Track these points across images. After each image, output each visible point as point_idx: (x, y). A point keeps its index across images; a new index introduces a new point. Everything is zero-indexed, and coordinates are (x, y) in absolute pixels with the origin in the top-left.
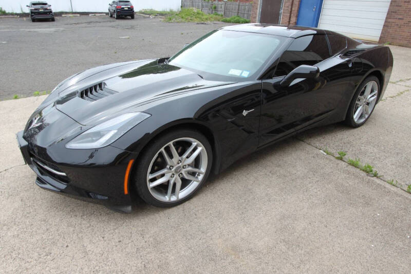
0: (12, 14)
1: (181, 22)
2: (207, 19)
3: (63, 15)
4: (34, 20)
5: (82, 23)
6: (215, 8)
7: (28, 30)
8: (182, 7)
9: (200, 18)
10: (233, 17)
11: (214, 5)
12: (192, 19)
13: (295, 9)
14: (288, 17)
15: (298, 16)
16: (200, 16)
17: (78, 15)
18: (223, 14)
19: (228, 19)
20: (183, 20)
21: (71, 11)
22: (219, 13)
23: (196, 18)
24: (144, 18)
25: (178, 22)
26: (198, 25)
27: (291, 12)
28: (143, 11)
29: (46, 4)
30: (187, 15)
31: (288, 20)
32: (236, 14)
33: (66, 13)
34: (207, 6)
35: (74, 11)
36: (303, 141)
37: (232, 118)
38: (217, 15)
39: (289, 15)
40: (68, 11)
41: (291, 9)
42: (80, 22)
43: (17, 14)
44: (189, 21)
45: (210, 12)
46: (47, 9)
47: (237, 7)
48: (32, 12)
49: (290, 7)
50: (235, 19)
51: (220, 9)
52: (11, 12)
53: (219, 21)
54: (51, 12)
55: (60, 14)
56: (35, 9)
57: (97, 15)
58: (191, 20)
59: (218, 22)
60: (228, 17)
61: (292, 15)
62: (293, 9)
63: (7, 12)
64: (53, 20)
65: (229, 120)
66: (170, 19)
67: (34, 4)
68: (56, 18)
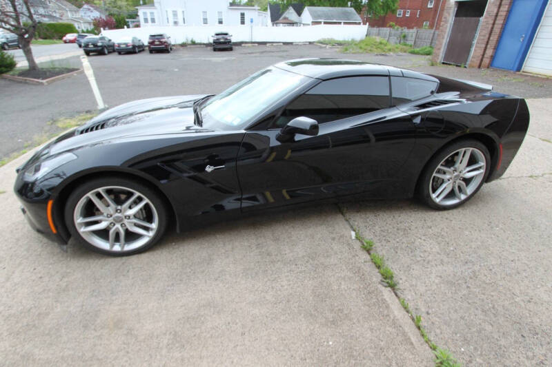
0: (200, 44)
1: (358, 53)
2: (390, 50)
3: (243, 45)
4: (215, 50)
5: (256, 53)
6: (405, 37)
7: (203, 59)
8: (366, 35)
9: (382, 49)
10: (425, 47)
11: (403, 34)
12: (372, 49)
13: (494, 38)
14: (483, 49)
15: (496, 48)
16: (382, 46)
17: (256, 45)
18: (413, 43)
19: (417, 50)
20: (361, 51)
21: (250, 41)
22: (408, 43)
23: (376, 48)
24: (321, 47)
25: (353, 53)
26: (377, 57)
27: (488, 42)
28: (322, 41)
29: (226, 34)
30: (366, 45)
31: (482, 53)
32: (429, 45)
33: (246, 43)
34: (394, 35)
35: (253, 41)
36: (342, 214)
37: (189, 173)
38: (405, 45)
39: (484, 46)
40: (248, 41)
41: (489, 38)
42: (254, 51)
43: (204, 44)
44: (367, 52)
45: (398, 41)
46: (226, 39)
47: (431, 35)
48: (214, 42)
49: (487, 36)
50: (426, 50)
51: (409, 38)
52: (199, 42)
53: (405, 52)
54: (230, 42)
55: (239, 44)
56: (217, 39)
57: (274, 44)
58: (370, 50)
59: (404, 54)
60: (418, 47)
61: (489, 46)
62: (491, 38)
63: (197, 42)
64: (231, 49)
65: (187, 175)
66: (346, 50)
67: (217, 35)
68: (234, 47)
